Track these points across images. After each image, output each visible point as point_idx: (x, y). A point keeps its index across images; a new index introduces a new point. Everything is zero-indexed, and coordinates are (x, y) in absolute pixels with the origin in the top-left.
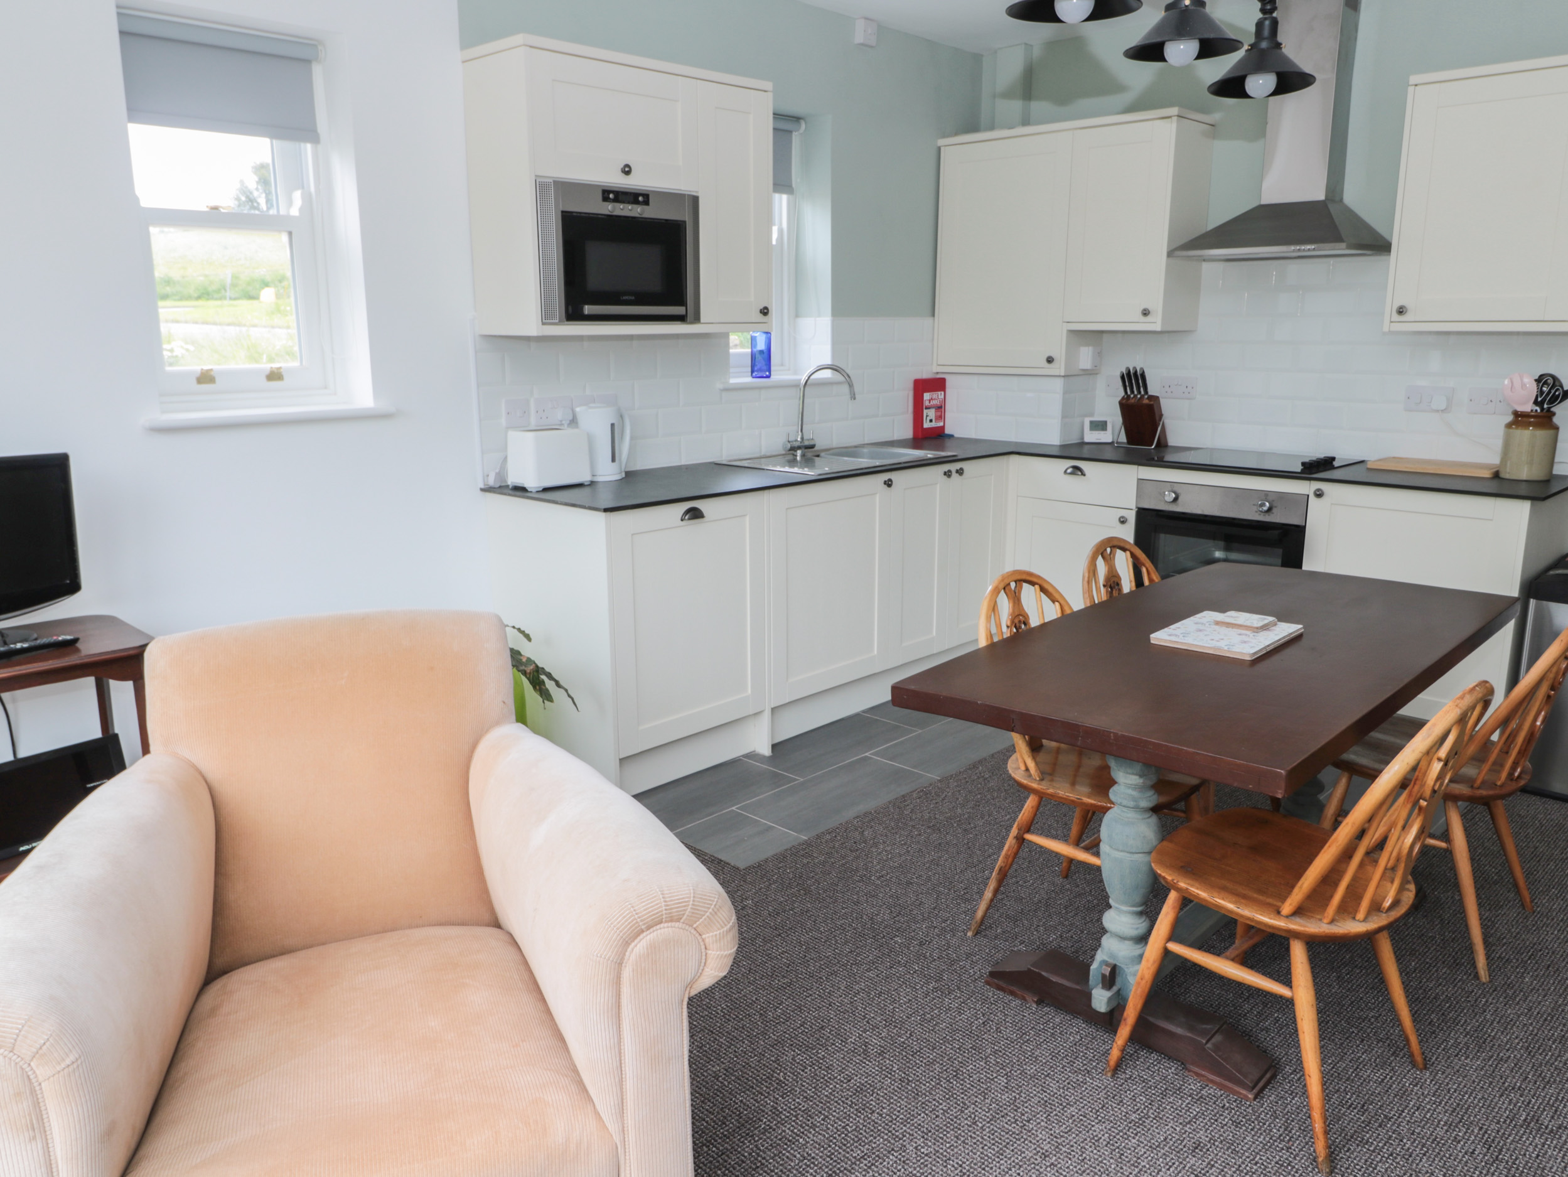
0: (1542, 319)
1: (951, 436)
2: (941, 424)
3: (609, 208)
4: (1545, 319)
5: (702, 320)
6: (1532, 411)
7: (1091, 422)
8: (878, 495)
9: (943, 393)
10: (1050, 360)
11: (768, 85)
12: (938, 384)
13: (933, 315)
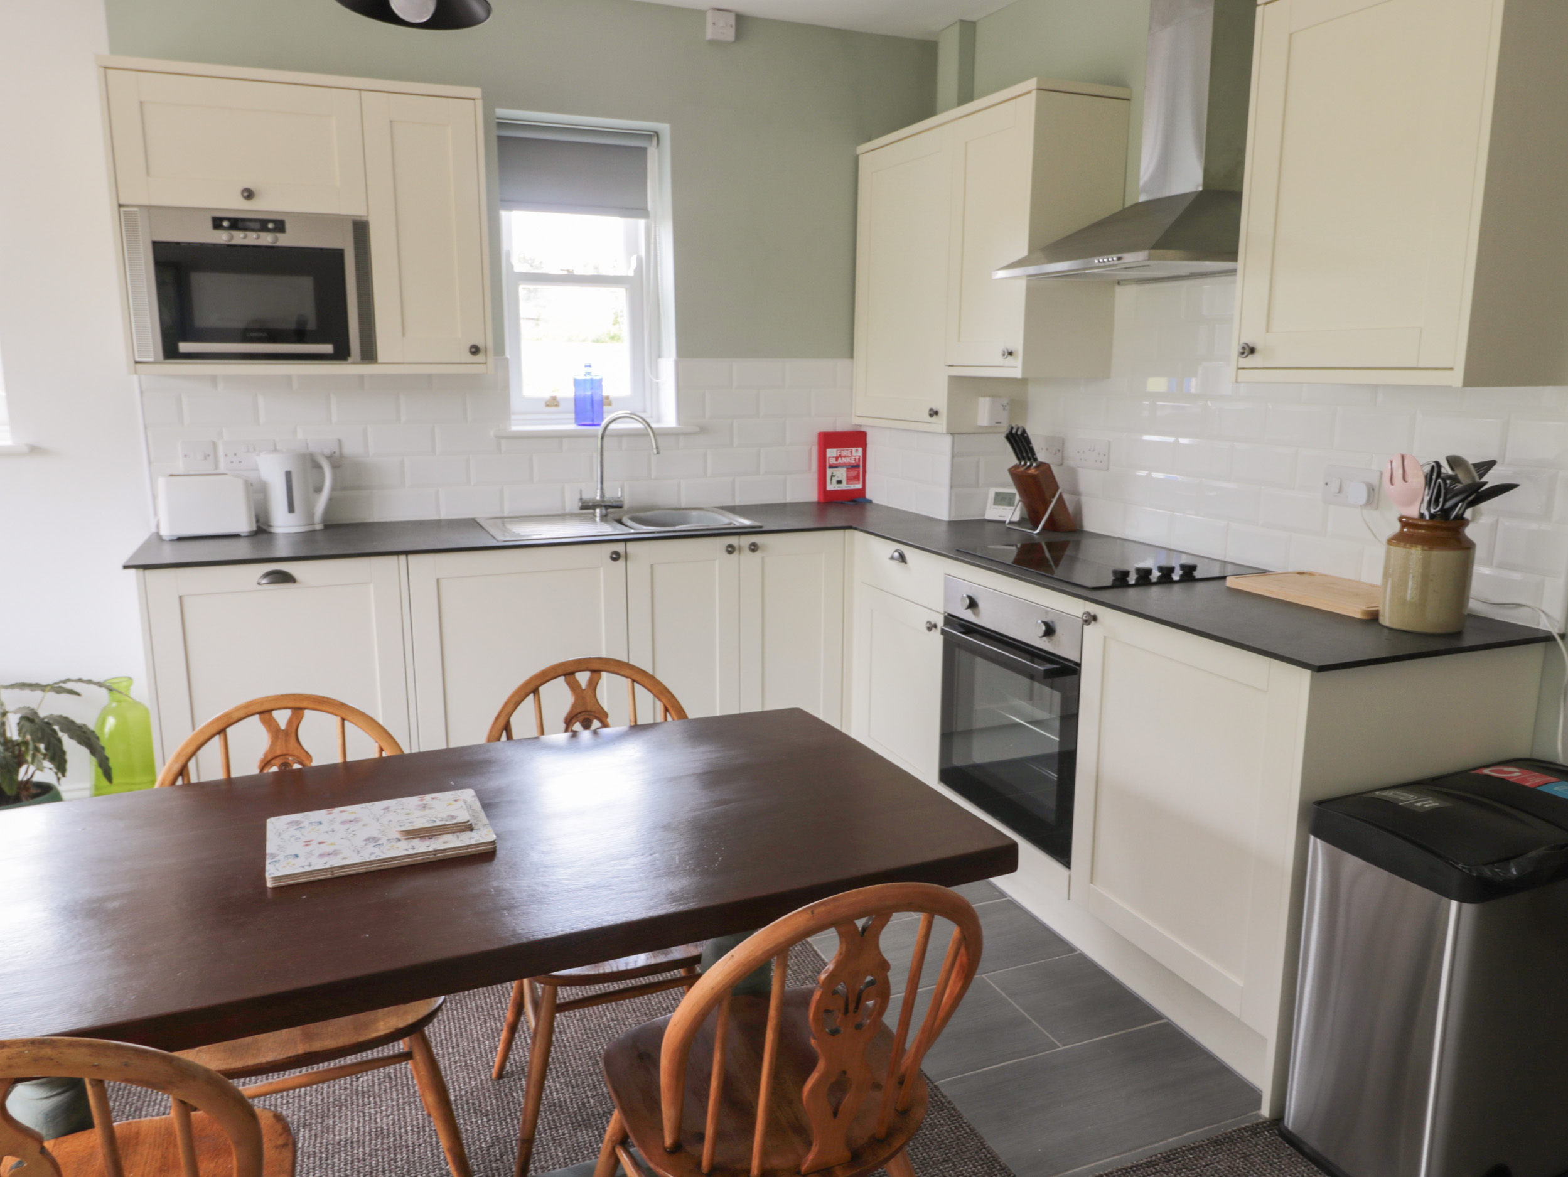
0: (1414, 365)
1: (870, 501)
2: (859, 486)
3: (222, 237)
4: (1421, 366)
5: (380, 359)
6: (1422, 516)
7: (997, 494)
8: (602, 570)
9: (860, 449)
10: (934, 413)
11: (476, 92)
12: (857, 438)
13: (852, 356)
